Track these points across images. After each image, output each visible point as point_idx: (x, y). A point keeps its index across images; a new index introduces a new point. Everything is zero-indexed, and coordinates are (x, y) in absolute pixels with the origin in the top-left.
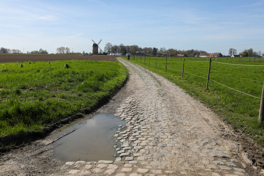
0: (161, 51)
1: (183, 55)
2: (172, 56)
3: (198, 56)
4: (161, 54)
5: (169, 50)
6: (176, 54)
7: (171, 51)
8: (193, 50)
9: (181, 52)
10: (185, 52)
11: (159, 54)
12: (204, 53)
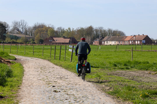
0: (16, 28)
1: (67, 41)
2: (41, 42)
3: (100, 43)
4: (17, 38)
5: (35, 28)
6: (52, 38)
7: (40, 29)
8: (91, 28)
9: (63, 32)
10: (73, 32)
11: (12, 38)
12: (117, 35)
